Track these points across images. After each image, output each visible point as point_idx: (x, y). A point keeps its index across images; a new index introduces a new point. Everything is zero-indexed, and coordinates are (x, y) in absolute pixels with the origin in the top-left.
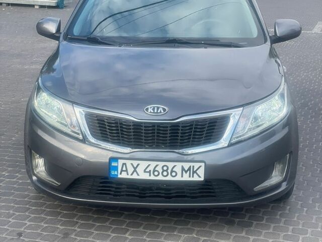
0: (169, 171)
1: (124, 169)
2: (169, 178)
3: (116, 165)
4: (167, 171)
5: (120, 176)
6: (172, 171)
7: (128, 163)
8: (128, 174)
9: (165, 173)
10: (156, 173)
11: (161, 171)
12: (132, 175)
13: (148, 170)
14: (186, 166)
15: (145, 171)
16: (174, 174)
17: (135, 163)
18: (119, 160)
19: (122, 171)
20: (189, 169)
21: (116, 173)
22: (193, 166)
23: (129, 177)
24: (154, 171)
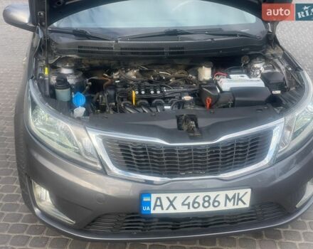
0: (211, 201)
1: (158, 203)
2: (211, 209)
3: (148, 199)
4: (208, 201)
5: (152, 212)
6: (215, 201)
7: (163, 196)
8: (162, 209)
9: (206, 204)
10: (196, 205)
11: (201, 202)
12: (167, 209)
13: (186, 203)
14: (231, 193)
15: (183, 204)
16: (216, 204)
17: (171, 196)
18: (152, 195)
19: (156, 205)
20: (234, 197)
21: (148, 208)
22: (239, 194)
23: (165, 211)
24: (194, 202)
